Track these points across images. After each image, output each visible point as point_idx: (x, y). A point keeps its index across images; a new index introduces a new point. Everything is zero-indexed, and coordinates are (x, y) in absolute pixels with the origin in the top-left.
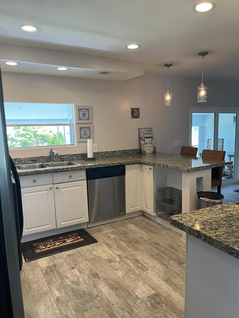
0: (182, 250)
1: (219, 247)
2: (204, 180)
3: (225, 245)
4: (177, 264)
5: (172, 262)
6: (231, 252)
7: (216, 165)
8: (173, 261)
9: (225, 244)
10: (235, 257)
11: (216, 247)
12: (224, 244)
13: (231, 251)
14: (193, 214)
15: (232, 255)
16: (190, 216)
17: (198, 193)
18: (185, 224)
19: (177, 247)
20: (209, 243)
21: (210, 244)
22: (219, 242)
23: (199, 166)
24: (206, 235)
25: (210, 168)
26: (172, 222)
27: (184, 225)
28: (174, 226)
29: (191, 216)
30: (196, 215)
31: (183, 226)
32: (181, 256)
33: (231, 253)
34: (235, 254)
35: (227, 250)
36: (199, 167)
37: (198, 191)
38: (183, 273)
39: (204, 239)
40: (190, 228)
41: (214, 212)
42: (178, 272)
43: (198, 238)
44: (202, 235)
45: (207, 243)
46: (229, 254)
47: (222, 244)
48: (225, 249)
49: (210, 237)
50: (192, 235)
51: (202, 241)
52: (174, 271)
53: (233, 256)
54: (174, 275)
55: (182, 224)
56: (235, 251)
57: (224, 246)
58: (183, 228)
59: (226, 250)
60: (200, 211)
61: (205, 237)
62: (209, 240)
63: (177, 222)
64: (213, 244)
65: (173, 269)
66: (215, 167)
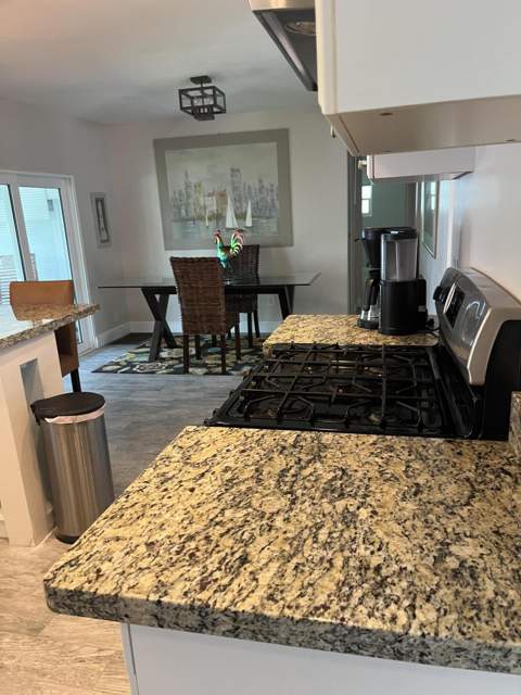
0: (25, 586)
1: (300, 640)
2: (41, 367)
3: (328, 628)
4: (27, 639)
5: (7, 640)
6: (353, 643)
7: (63, 319)
8: (11, 635)
9: (324, 623)
10: (373, 656)
11: (289, 644)
12: (320, 623)
13: (356, 640)
14: (120, 522)
15: (356, 653)
16: (118, 539)
17: (33, 407)
18: (126, 594)
19: (5, 584)
20: (254, 636)
21: (257, 640)
22: (297, 622)
23: (21, 331)
24: (235, 613)
25: (51, 329)
26: (57, 604)
27: (123, 599)
28: (75, 614)
29: (120, 533)
30: (132, 522)
31: (122, 603)
32: (29, 607)
33: (356, 648)
34: (371, 645)
35: (338, 643)
36: (22, 333)
37: (31, 403)
38: (55, 658)
39: (230, 627)
40: (159, 602)
41: (176, 481)
42: (38, 665)
43: (200, 632)
44: (217, 616)
45: (244, 638)
46: (345, 652)
47: (314, 628)
48: (325, 641)
49: (256, 615)
50: (169, 627)
51: (223, 638)
52: (26, 669)
53: (362, 654)
54: (31, 681)
55: (114, 600)
56: (369, 637)
57: (321, 630)
58: (123, 612)
59: (332, 643)
60: (135, 498)
61: (235, 620)
62: (252, 627)
63: (87, 597)
64: (274, 635)
65: (20, 662)
66: (62, 324)
